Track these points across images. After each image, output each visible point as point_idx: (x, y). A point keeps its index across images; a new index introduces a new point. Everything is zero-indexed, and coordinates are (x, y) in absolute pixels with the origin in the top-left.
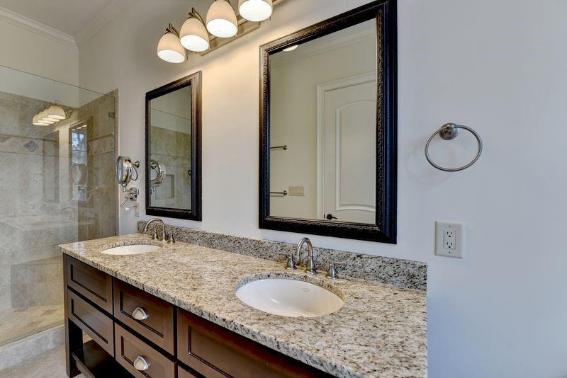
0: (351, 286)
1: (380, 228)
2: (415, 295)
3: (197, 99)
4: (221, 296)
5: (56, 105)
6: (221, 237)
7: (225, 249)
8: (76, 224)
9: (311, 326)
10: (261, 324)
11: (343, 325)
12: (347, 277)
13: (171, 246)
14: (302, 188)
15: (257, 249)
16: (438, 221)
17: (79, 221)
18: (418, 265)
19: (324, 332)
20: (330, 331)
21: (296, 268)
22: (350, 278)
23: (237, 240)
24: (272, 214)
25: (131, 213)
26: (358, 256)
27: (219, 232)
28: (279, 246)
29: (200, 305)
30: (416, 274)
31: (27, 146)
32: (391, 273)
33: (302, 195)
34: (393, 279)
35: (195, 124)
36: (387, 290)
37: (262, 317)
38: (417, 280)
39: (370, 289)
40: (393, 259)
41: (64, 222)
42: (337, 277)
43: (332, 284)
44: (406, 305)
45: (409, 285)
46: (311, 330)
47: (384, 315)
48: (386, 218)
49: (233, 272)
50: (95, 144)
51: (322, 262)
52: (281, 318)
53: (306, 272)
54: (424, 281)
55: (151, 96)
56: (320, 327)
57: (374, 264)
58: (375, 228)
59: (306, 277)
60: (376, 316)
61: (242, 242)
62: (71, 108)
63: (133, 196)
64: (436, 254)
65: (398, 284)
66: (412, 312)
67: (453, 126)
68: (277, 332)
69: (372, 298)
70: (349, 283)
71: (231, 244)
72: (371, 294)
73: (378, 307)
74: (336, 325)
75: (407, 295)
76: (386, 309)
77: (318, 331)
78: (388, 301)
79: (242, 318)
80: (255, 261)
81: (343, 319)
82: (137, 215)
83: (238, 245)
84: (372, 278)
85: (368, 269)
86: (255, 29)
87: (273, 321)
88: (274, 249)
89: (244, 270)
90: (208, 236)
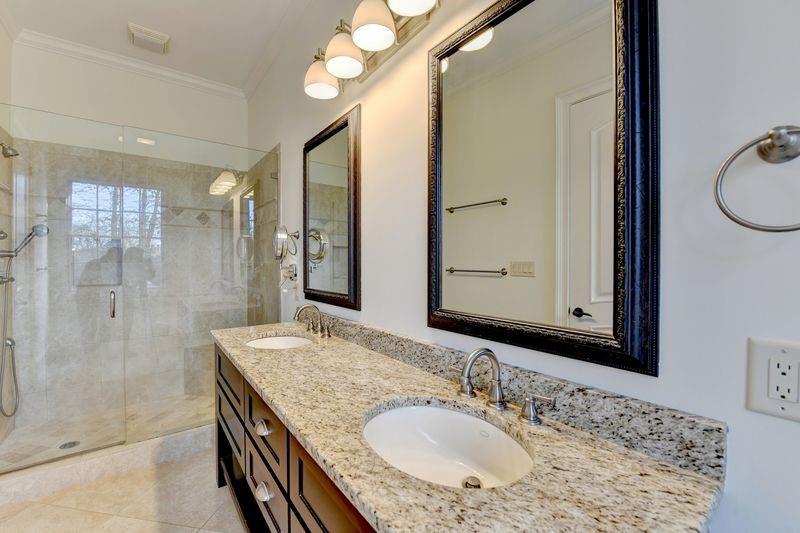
0: (558, 444)
1: (621, 343)
2: (690, 486)
3: (355, 144)
4: (340, 423)
5: (227, 170)
6: (381, 335)
7: (386, 352)
8: (246, 306)
9: (443, 504)
10: (368, 480)
11: (501, 517)
12: (559, 425)
13: (326, 342)
14: (532, 264)
15: (423, 357)
16: (756, 339)
17: (248, 303)
18: (704, 424)
19: (460, 519)
20: (473, 520)
21: (475, 396)
22: (563, 427)
23: (400, 342)
24: (444, 306)
25: (291, 296)
26: (579, 390)
27: (380, 328)
28: (453, 357)
29: (307, 432)
30: (699, 441)
31: (199, 218)
32: (644, 431)
33: (531, 275)
34: (648, 443)
35: (352, 177)
36: (629, 463)
37: (376, 469)
38: (699, 456)
39: (593, 455)
40: (649, 405)
41: (234, 304)
42: (538, 421)
43: (525, 434)
44: (657, 503)
45: (682, 462)
46: (440, 510)
47: (595, 514)
48: (632, 324)
49: (378, 390)
50: (261, 210)
51: (516, 391)
52: (404, 477)
53: (488, 405)
54: (717, 461)
55: (309, 147)
56: (458, 509)
57: (609, 409)
58: (610, 343)
59: (485, 412)
60: (576, 513)
61: (406, 345)
62: (242, 173)
63: (292, 274)
64: (748, 406)
65: (657, 455)
66: (665, 522)
67: (783, 131)
68: (384, 502)
69: (588, 474)
70: (557, 435)
71: (392, 347)
72: (591, 466)
73: (590, 493)
74: (489, 513)
75: (671, 482)
76: (608, 502)
77: (452, 516)
78: (620, 488)
79: (347, 464)
80: (419, 375)
81: (507, 505)
82: (297, 299)
83: (400, 348)
84: (606, 434)
85: (598, 417)
86: (422, 28)
87: (388, 480)
88: (447, 361)
89: (395, 389)
90: (367, 332)
